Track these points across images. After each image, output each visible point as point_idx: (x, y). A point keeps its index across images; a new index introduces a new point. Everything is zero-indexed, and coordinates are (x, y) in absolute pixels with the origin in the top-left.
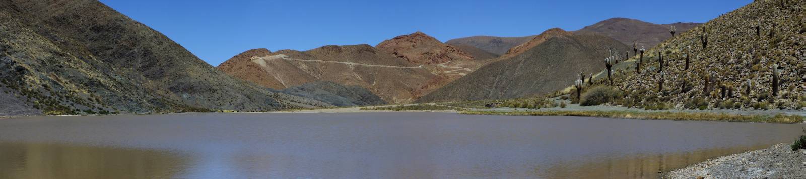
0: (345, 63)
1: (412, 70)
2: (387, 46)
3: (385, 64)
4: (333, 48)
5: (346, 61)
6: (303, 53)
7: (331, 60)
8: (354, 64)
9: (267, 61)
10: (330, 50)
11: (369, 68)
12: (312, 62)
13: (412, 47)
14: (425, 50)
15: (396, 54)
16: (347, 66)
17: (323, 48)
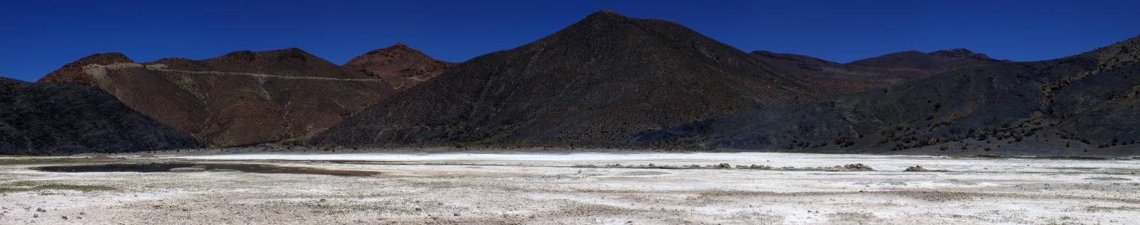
0: (253, 75)
1: (361, 83)
2: (355, 63)
3: (316, 75)
4: (243, 55)
5: (256, 73)
6: (195, 62)
7: (233, 71)
8: (267, 76)
9: (109, 72)
10: (238, 58)
11: (288, 81)
12: (204, 75)
13: (387, 63)
14: (405, 66)
15: (364, 71)
16: (256, 80)
17: (229, 55)
